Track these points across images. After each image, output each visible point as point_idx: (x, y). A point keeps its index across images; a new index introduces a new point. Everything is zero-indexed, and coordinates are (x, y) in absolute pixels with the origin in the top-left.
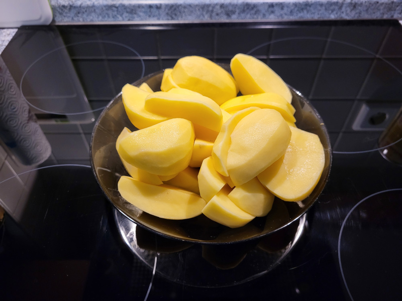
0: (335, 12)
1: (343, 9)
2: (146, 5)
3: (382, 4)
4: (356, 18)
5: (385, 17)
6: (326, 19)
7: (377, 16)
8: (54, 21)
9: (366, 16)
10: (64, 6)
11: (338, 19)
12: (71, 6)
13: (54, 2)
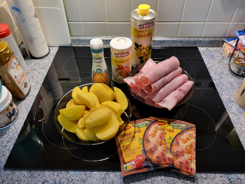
0: (174, 44)
1: (177, 43)
2: (105, 40)
3: (192, 41)
4: (182, 46)
5: (193, 46)
6: (171, 46)
7: (190, 45)
8: (71, 45)
9: (186, 46)
10: (75, 40)
11: (176, 46)
12: (78, 40)
13: (72, 38)
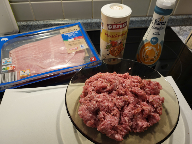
10: (24, 25)
12: (27, 25)
13: (19, 23)
